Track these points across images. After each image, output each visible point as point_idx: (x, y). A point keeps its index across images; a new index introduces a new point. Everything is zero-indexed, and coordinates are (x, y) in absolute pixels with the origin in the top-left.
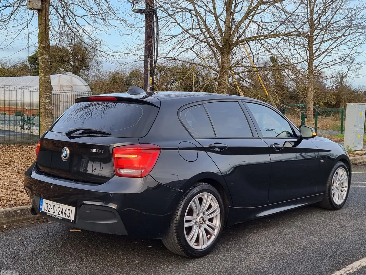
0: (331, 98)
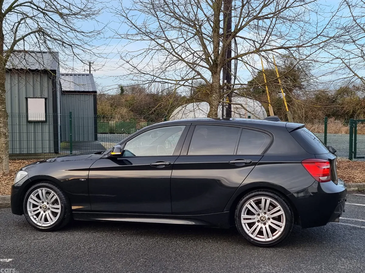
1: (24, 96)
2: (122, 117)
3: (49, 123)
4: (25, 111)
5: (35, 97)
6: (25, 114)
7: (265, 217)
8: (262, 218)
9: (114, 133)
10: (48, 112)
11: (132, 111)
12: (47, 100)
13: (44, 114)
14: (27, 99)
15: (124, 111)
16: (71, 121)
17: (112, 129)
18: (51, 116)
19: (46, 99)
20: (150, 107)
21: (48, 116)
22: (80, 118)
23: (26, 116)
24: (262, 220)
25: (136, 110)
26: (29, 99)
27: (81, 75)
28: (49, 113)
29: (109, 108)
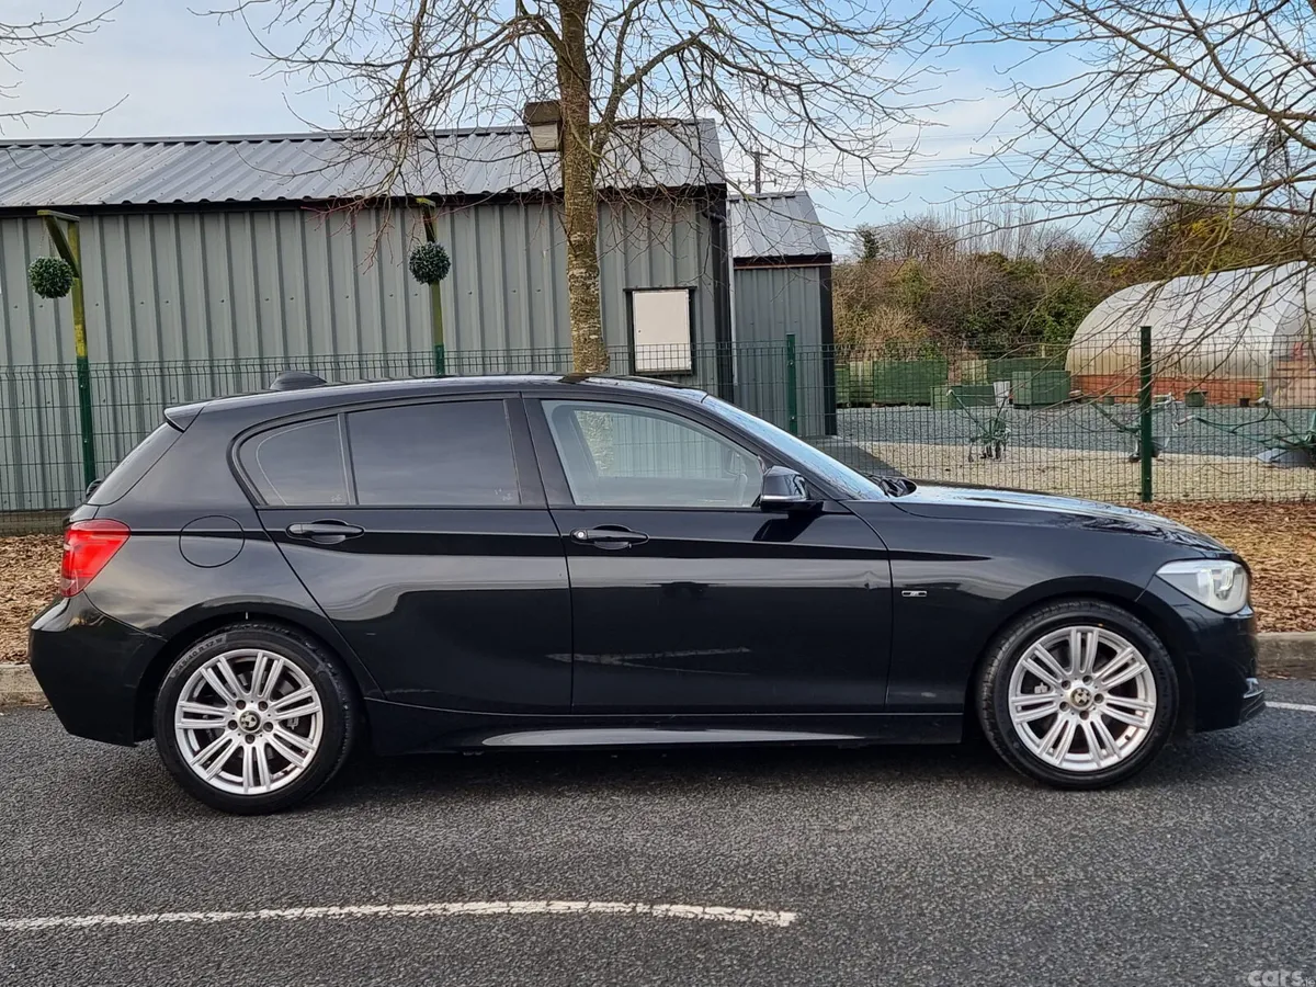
1: (621, 286)
2: (891, 343)
3: (705, 379)
4: (623, 341)
5: (657, 286)
6: (626, 350)
9: (868, 405)
10: (698, 340)
11: (925, 321)
12: (697, 295)
13: (688, 347)
14: (629, 293)
15: (894, 320)
16: (792, 369)
17: (861, 389)
18: (709, 354)
19: (692, 291)
20: (989, 304)
21: (699, 354)
22: (758, 352)
23: (626, 357)
25: (938, 317)
26: (636, 296)
27: (783, 199)
28: (703, 344)
29: (843, 312)
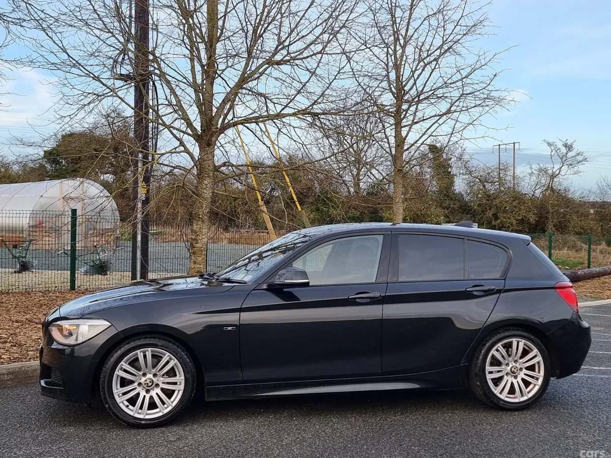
0: (529, 212)
7: (517, 367)
8: (513, 369)
24: (513, 372)
